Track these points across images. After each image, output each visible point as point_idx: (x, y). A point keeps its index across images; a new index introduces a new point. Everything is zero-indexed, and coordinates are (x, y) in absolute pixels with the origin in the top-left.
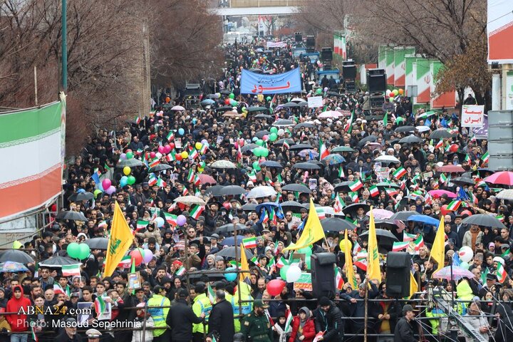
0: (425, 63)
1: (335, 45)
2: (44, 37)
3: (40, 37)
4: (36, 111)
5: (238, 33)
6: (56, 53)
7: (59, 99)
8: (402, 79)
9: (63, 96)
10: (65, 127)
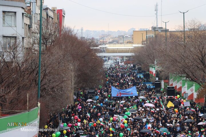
0: (191, 83)
1: (150, 70)
2: (30, 74)
3: (29, 74)
4: (28, 112)
5: (109, 63)
6: (36, 81)
7: (37, 106)
8: (180, 88)
9: (39, 104)
10: (39, 118)
